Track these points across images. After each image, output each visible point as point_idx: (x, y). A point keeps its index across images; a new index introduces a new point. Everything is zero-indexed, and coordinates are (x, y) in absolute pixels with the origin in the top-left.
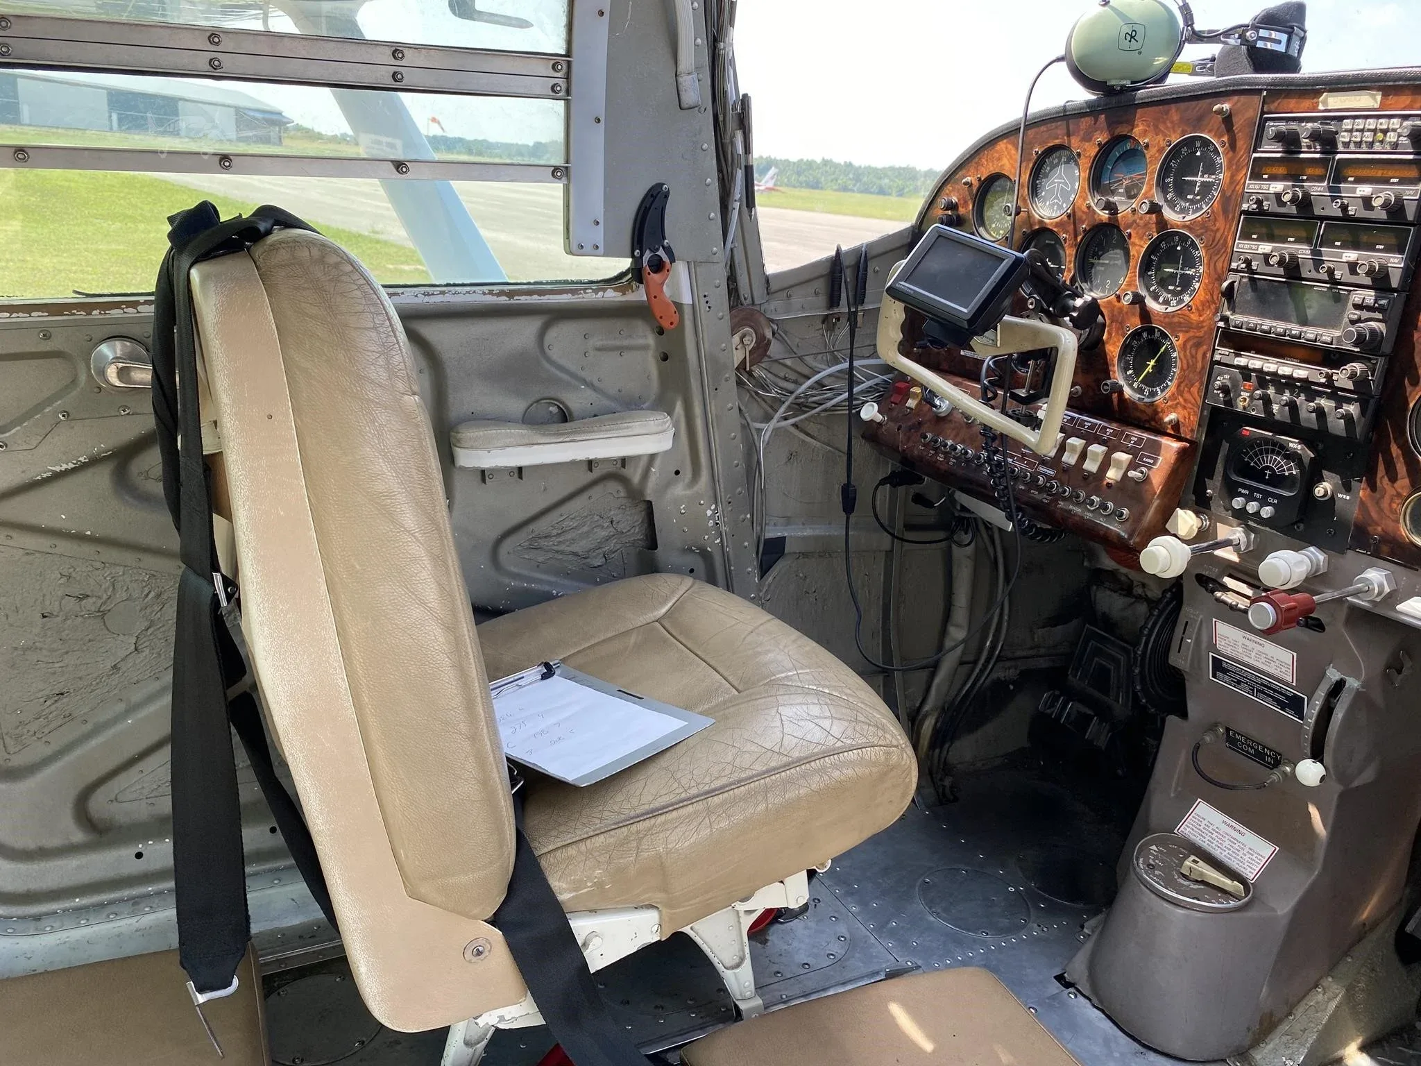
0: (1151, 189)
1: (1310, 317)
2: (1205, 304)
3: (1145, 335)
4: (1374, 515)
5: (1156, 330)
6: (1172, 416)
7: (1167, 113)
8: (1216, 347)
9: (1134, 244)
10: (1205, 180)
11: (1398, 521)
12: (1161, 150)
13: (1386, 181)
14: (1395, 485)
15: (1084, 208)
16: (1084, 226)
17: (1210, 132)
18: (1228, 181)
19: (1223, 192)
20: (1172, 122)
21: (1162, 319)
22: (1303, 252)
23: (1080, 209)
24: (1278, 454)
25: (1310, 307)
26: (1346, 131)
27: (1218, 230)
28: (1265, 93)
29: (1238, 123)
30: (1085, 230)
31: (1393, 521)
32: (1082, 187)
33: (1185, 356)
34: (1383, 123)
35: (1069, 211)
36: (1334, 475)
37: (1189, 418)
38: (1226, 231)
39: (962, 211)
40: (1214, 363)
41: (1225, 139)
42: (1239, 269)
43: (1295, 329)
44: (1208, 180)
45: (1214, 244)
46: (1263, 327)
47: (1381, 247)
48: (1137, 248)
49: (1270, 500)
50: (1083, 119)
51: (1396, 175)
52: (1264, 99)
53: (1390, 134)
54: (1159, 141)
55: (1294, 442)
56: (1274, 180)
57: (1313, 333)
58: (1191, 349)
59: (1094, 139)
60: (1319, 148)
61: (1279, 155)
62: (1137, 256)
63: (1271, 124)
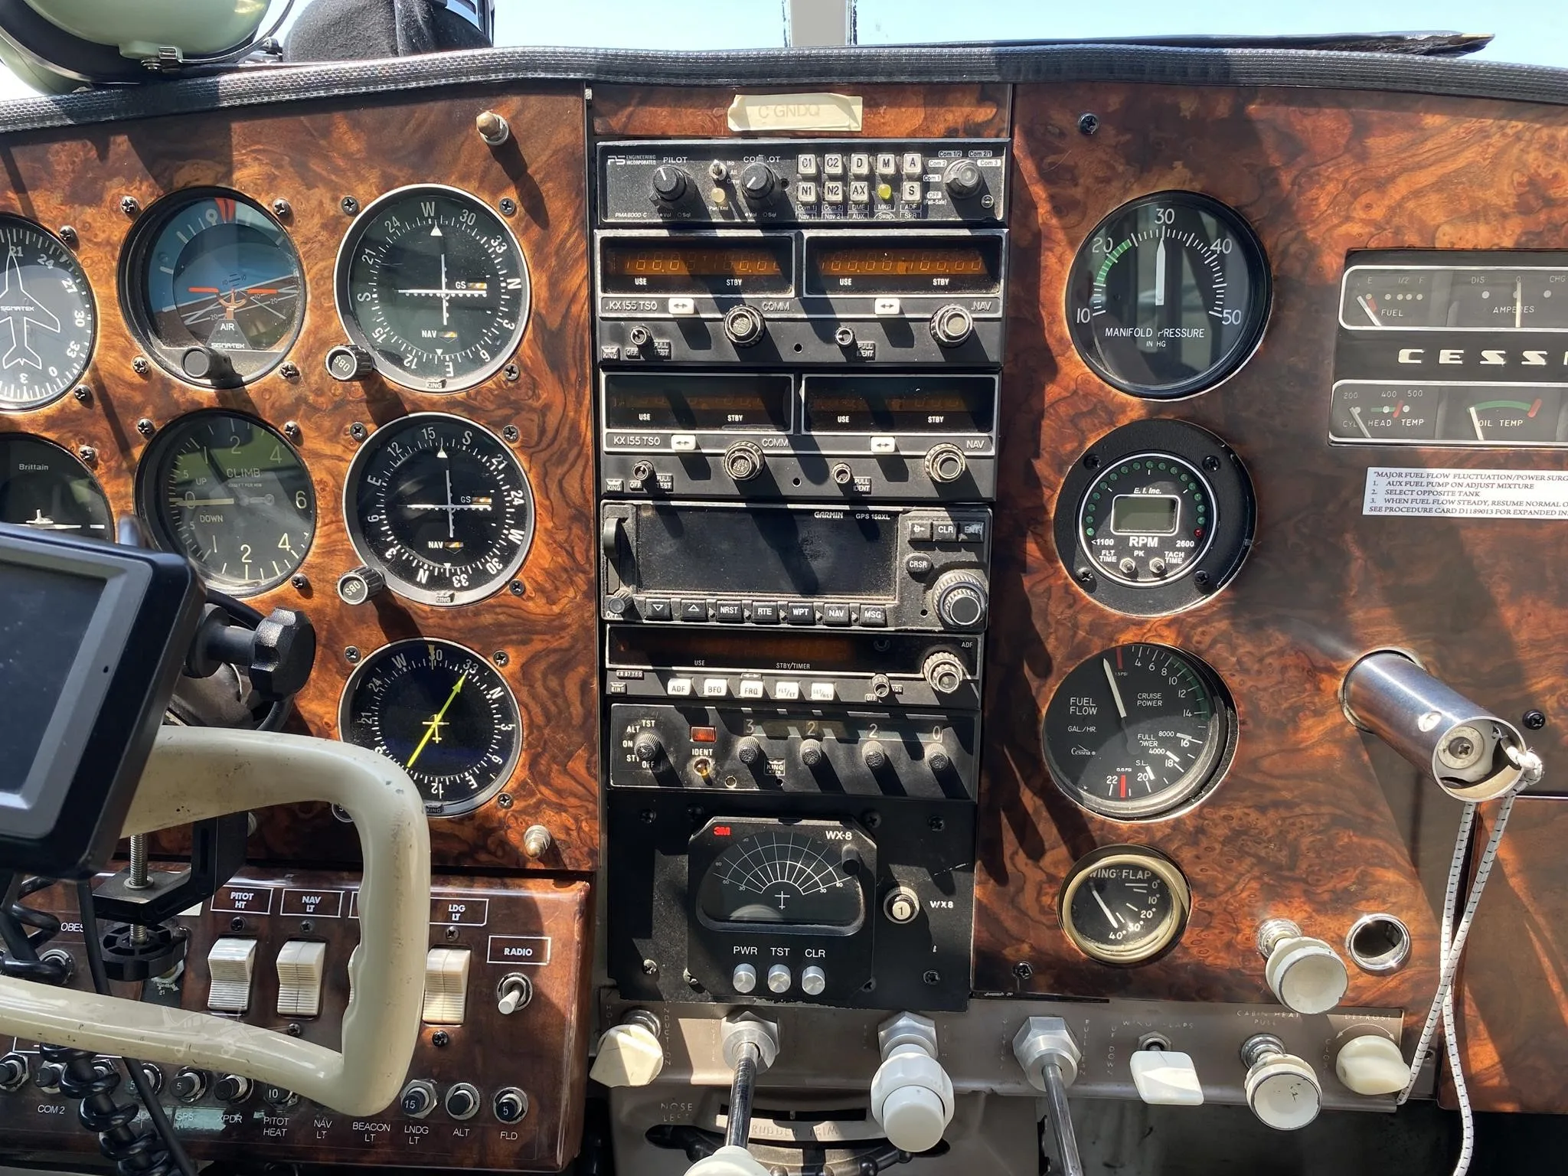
0: (329, 320)
1: (820, 576)
2: (558, 578)
3: (400, 662)
4: (1010, 924)
5: (431, 648)
6: (534, 839)
7: (326, 133)
8: (608, 665)
9: (317, 455)
10: (461, 293)
11: (1057, 926)
12: (333, 226)
13: (923, 283)
14: (1041, 864)
15: (130, 374)
16: (144, 421)
17: (463, 179)
18: (544, 293)
19: (537, 319)
20: (347, 156)
21: (448, 623)
22: (774, 441)
23: (120, 380)
24: (797, 855)
25: (815, 556)
26: (806, 178)
27: (547, 408)
28: (588, 93)
29: (537, 157)
30: (148, 430)
31: (1049, 928)
32: (108, 324)
33: (534, 696)
34: (886, 163)
35: (80, 386)
36: (914, 869)
37: (579, 829)
38: (571, 407)
40: (607, 699)
41: (512, 195)
42: (627, 490)
43: (798, 605)
44: (468, 293)
45: (546, 440)
46: (724, 610)
47: (938, 419)
48: (327, 462)
49: (809, 953)
50: (57, 146)
51: (939, 268)
52: (590, 105)
53: (906, 185)
54: (321, 203)
55: (834, 829)
56: (668, 290)
57: (840, 608)
58: (545, 676)
59: (108, 197)
60: (750, 216)
61: (664, 233)
62: (331, 482)
63: (621, 162)
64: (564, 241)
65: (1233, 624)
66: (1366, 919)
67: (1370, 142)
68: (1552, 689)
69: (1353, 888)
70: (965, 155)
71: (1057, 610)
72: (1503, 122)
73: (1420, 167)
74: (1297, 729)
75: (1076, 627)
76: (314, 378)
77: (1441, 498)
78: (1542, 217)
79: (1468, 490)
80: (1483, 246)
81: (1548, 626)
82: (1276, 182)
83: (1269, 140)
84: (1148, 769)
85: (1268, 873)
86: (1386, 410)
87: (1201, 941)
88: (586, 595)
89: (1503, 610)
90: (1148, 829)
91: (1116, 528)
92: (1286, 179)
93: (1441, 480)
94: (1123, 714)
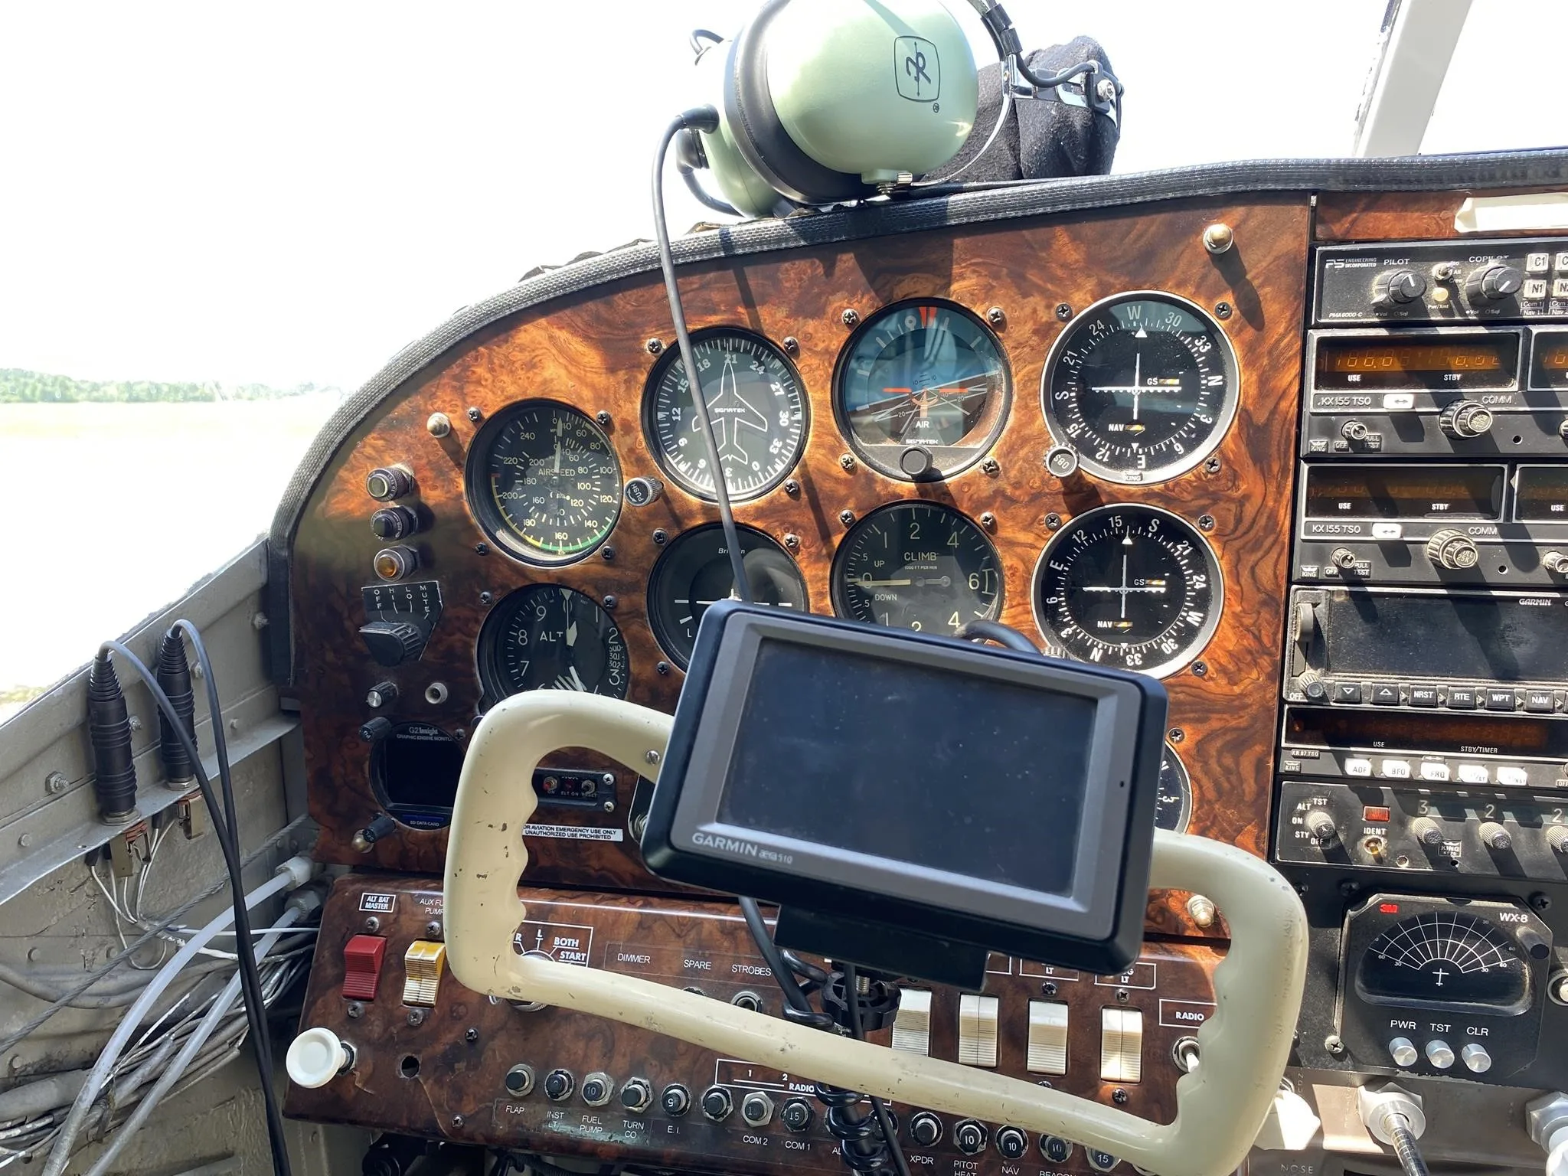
0: (1032, 419)
1: (1521, 663)
2: (1242, 660)
7: (1047, 245)
8: (1284, 744)
9: (1011, 544)
10: (1152, 390)
12: (1044, 331)
15: (837, 469)
16: (846, 512)
17: (1181, 285)
18: (1253, 391)
19: (1244, 416)
20: (1066, 266)
22: (1484, 528)
23: (827, 475)
24: (1459, 934)
25: (1518, 644)
26: (1535, 276)
27: (1245, 498)
28: (1314, 199)
29: (1256, 264)
30: (850, 520)
32: (820, 424)
33: (1207, 772)
35: (789, 481)
38: (1270, 498)
39: (432, 496)
40: (1279, 777)
41: (1229, 299)
42: (1322, 576)
43: (1497, 691)
44: (1160, 389)
45: (1242, 529)
46: (1417, 694)
48: (1019, 550)
49: (1471, 1031)
50: (787, 265)
52: (1314, 209)
54: (1035, 311)
55: (1510, 911)
56: (1382, 386)
57: (1543, 695)
58: (1220, 752)
59: (830, 310)
60: (1472, 314)
61: (1383, 332)
62: (1021, 567)
63: (1340, 265)
64: (1278, 341)
76: (1013, 473)
88: (1270, 677)
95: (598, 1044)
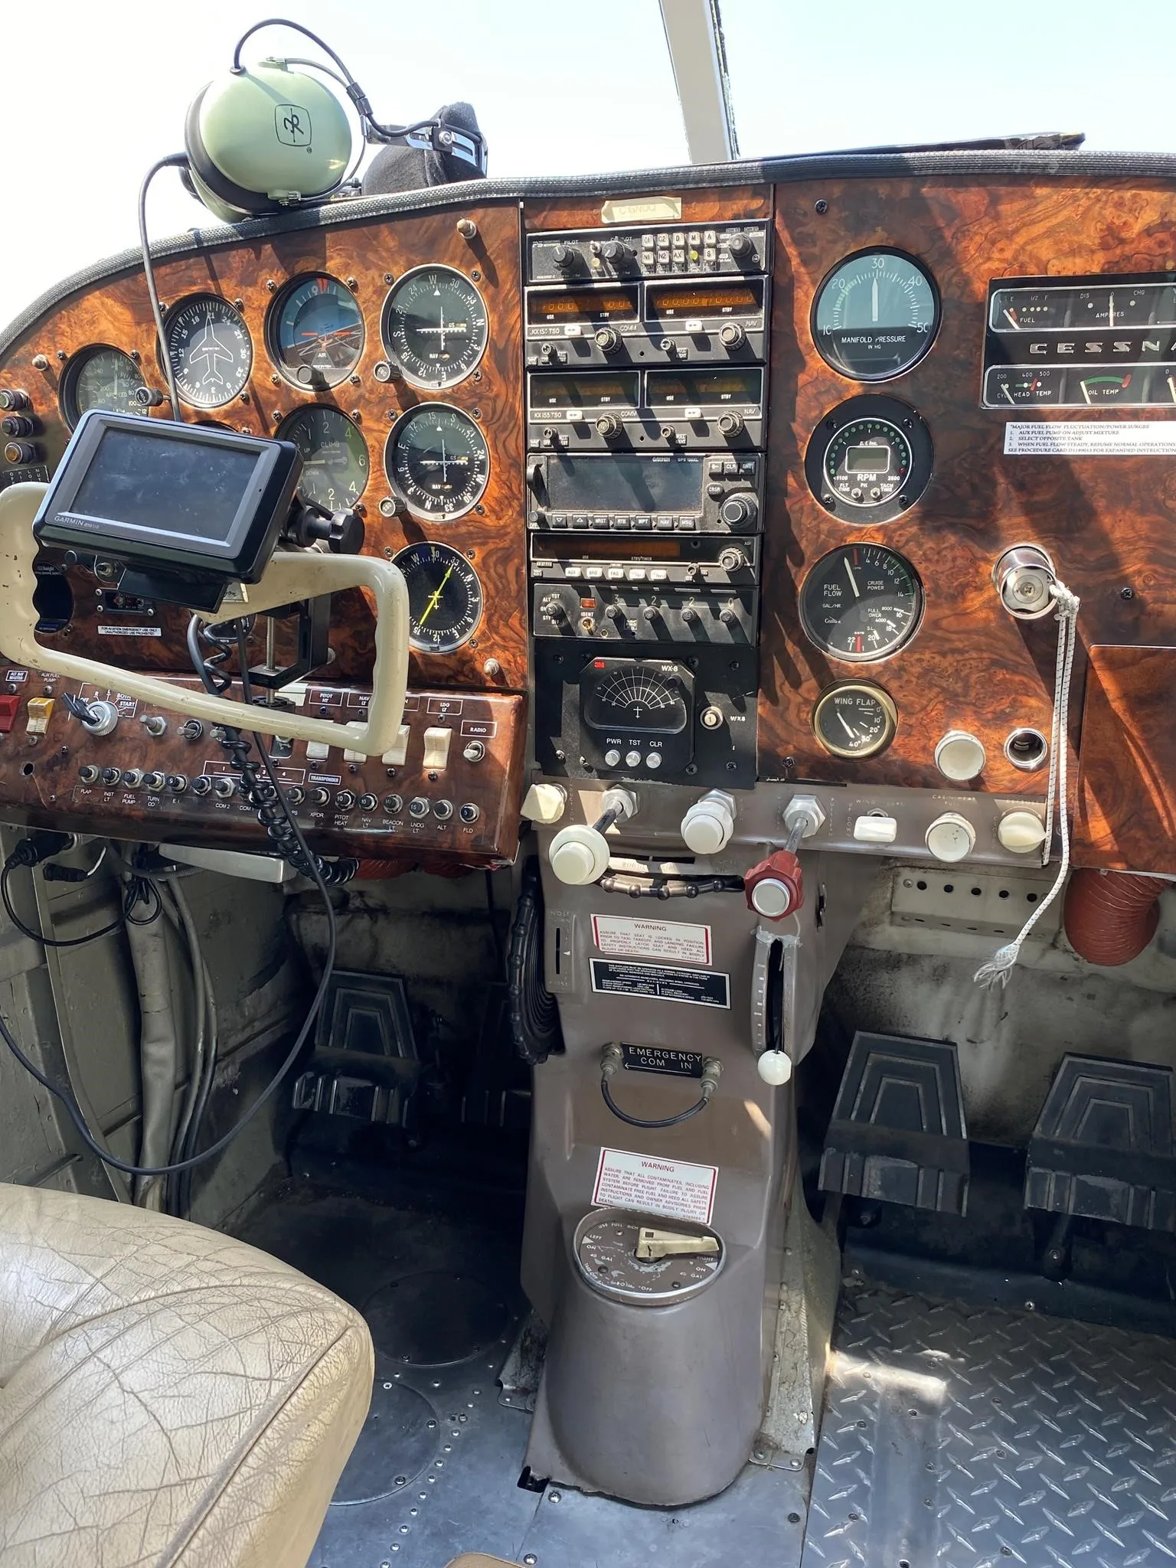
0: (377, 348)
1: (656, 500)
2: (503, 503)
3: (416, 558)
4: (780, 731)
5: (433, 548)
6: (490, 665)
7: (376, 237)
8: (532, 559)
9: (370, 430)
10: (451, 330)
11: (812, 734)
12: (379, 292)
13: (716, 311)
14: (800, 691)
15: (270, 385)
16: (276, 412)
17: (451, 260)
18: (496, 327)
19: (492, 344)
20: (388, 250)
21: (442, 533)
22: (628, 413)
23: (264, 389)
24: (646, 684)
25: (653, 487)
26: (647, 250)
27: (497, 396)
28: (522, 204)
29: (492, 244)
30: (279, 418)
31: (805, 734)
32: (258, 355)
33: (489, 577)
34: (694, 238)
35: (243, 392)
36: (720, 695)
37: (516, 662)
38: (510, 395)
39: (40, 410)
40: (532, 581)
41: (478, 268)
42: (542, 447)
43: (643, 518)
44: (455, 330)
45: (496, 417)
46: (597, 521)
47: (728, 396)
48: (375, 434)
49: (652, 744)
50: (234, 252)
51: (727, 302)
52: (522, 211)
53: (706, 251)
54: (373, 278)
55: (667, 664)
56: (566, 322)
57: (667, 519)
58: (495, 566)
59: (260, 281)
60: (615, 275)
61: (564, 287)
62: (377, 446)
63: (540, 245)
64: (507, 295)
65: (920, 529)
66: (1019, 732)
67: (1001, 208)
68: (1139, 572)
69: (1008, 710)
70: (742, 230)
71: (807, 521)
72: (1087, 190)
73: (1033, 223)
74: (964, 599)
75: (819, 533)
76: (368, 384)
77: (1056, 442)
78: (1118, 251)
79: (1073, 436)
80: (1079, 273)
81: (1133, 528)
82: (942, 237)
83: (936, 210)
84: (875, 632)
85: (949, 699)
86: (1026, 385)
87: (905, 745)
88: (519, 514)
89: (1102, 518)
90: (867, 667)
91: (850, 468)
92: (948, 234)
93: (1056, 430)
94: (857, 594)
95: (137, 755)
